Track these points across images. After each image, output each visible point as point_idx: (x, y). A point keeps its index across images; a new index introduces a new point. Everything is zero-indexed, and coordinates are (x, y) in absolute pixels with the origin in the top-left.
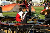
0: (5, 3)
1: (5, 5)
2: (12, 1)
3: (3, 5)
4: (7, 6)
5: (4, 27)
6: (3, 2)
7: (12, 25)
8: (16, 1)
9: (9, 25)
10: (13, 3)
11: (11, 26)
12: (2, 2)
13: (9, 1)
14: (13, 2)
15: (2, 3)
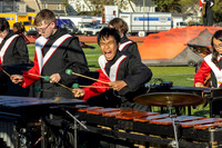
0: (151, 23)
1: (148, 33)
2: (180, 11)
3: (142, 34)
4: (157, 37)
5: (148, 134)
6: (140, 19)
7: (187, 124)
8: (200, 15)
9: (170, 125)
10: (187, 21)
11: (181, 129)
12: (134, 16)
13: (170, 15)
14: (185, 18)
15: (135, 23)
